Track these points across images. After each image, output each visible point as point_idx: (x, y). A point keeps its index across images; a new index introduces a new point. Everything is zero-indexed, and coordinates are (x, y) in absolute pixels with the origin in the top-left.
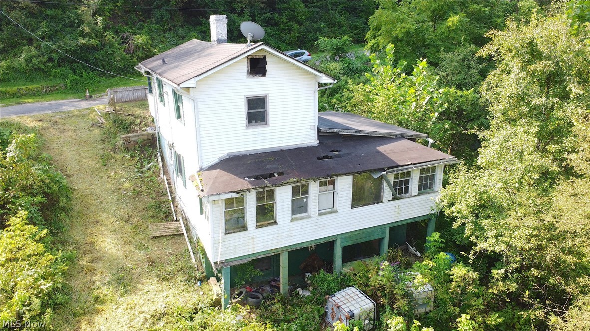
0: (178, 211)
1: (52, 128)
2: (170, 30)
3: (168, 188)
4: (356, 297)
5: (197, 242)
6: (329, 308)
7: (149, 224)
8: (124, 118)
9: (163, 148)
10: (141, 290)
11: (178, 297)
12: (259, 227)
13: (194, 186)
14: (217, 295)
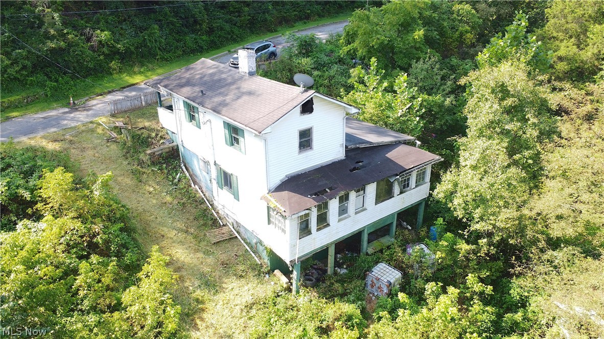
0: (222, 217)
1: (72, 148)
2: (125, 20)
3: (203, 197)
4: (388, 270)
5: (256, 244)
6: (369, 280)
7: (205, 231)
8: (139, 132)
9: (188, 160)
10: (227, 288)
11: (258, 289)
12: (318, 230)
13: (272, 206)
14: (287, 283)
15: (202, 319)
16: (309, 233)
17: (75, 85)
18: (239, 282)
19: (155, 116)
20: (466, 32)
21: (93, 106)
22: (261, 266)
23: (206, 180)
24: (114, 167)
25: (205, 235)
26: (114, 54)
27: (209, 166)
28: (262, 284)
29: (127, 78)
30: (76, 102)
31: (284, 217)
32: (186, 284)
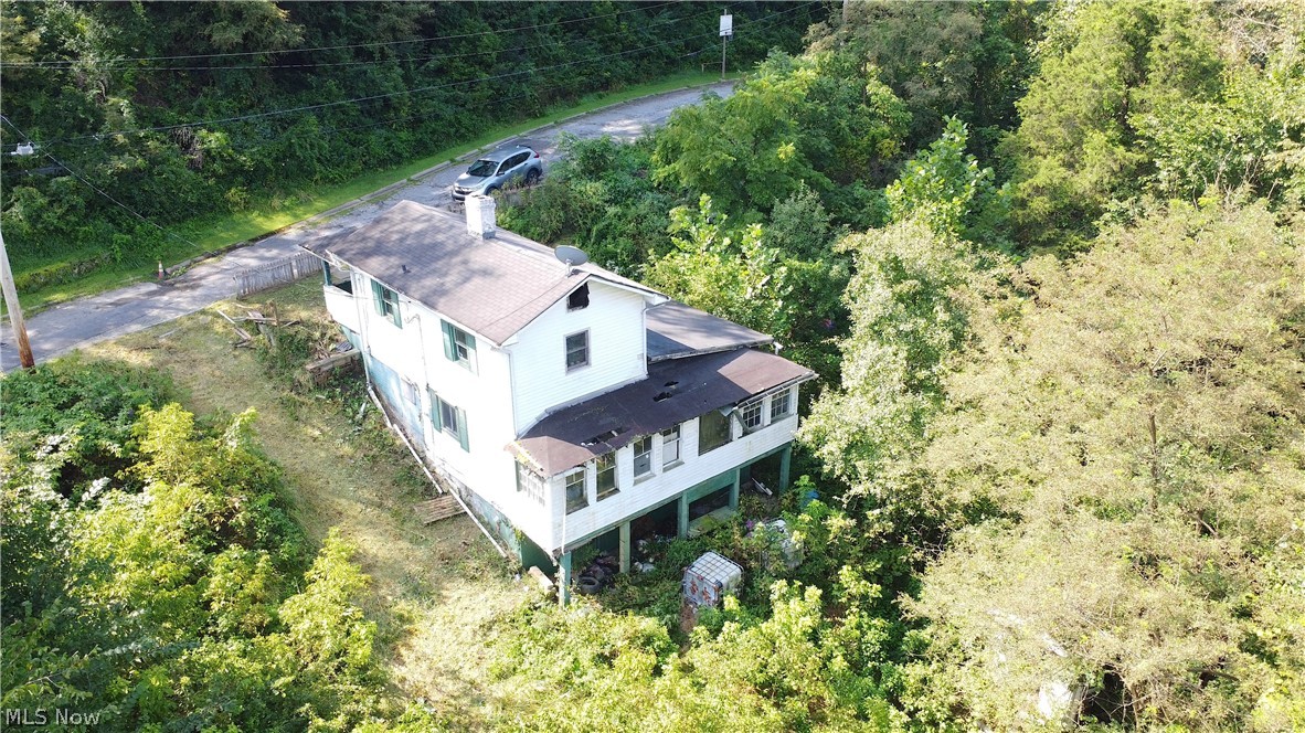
0: (441, 479)
1: (173, 361)
2: (252, 106)
3: (408, 444)
4: (718, 564)
5: (499, 524)
6: (688, 581)
7: (411, 504)
8: (292, 331)
9: (380, 379)
10: (449, 598)
11: (501, 598)
12: (600, 499)
13: (522, 461)
14: (550, 588)
15: (409, 647)
16: (583, 503)
17: (164, 238)
18: (470, 587)
19: (318, 300)
20: (882, 136)
21: (201, 279)
22: (508, 560)
23: (412, 415)
24: (249, 393)
25: (412, 511)
26: (234, 174)
27: (417, 392)
28: (509, 590)
29: (260, 219)
30: (168, 270)
31: (541, 479)
32: (382, 592)
